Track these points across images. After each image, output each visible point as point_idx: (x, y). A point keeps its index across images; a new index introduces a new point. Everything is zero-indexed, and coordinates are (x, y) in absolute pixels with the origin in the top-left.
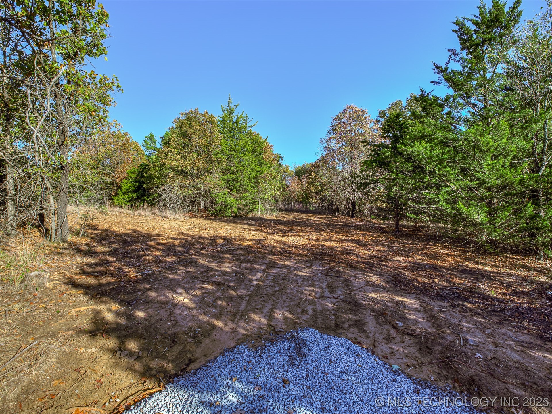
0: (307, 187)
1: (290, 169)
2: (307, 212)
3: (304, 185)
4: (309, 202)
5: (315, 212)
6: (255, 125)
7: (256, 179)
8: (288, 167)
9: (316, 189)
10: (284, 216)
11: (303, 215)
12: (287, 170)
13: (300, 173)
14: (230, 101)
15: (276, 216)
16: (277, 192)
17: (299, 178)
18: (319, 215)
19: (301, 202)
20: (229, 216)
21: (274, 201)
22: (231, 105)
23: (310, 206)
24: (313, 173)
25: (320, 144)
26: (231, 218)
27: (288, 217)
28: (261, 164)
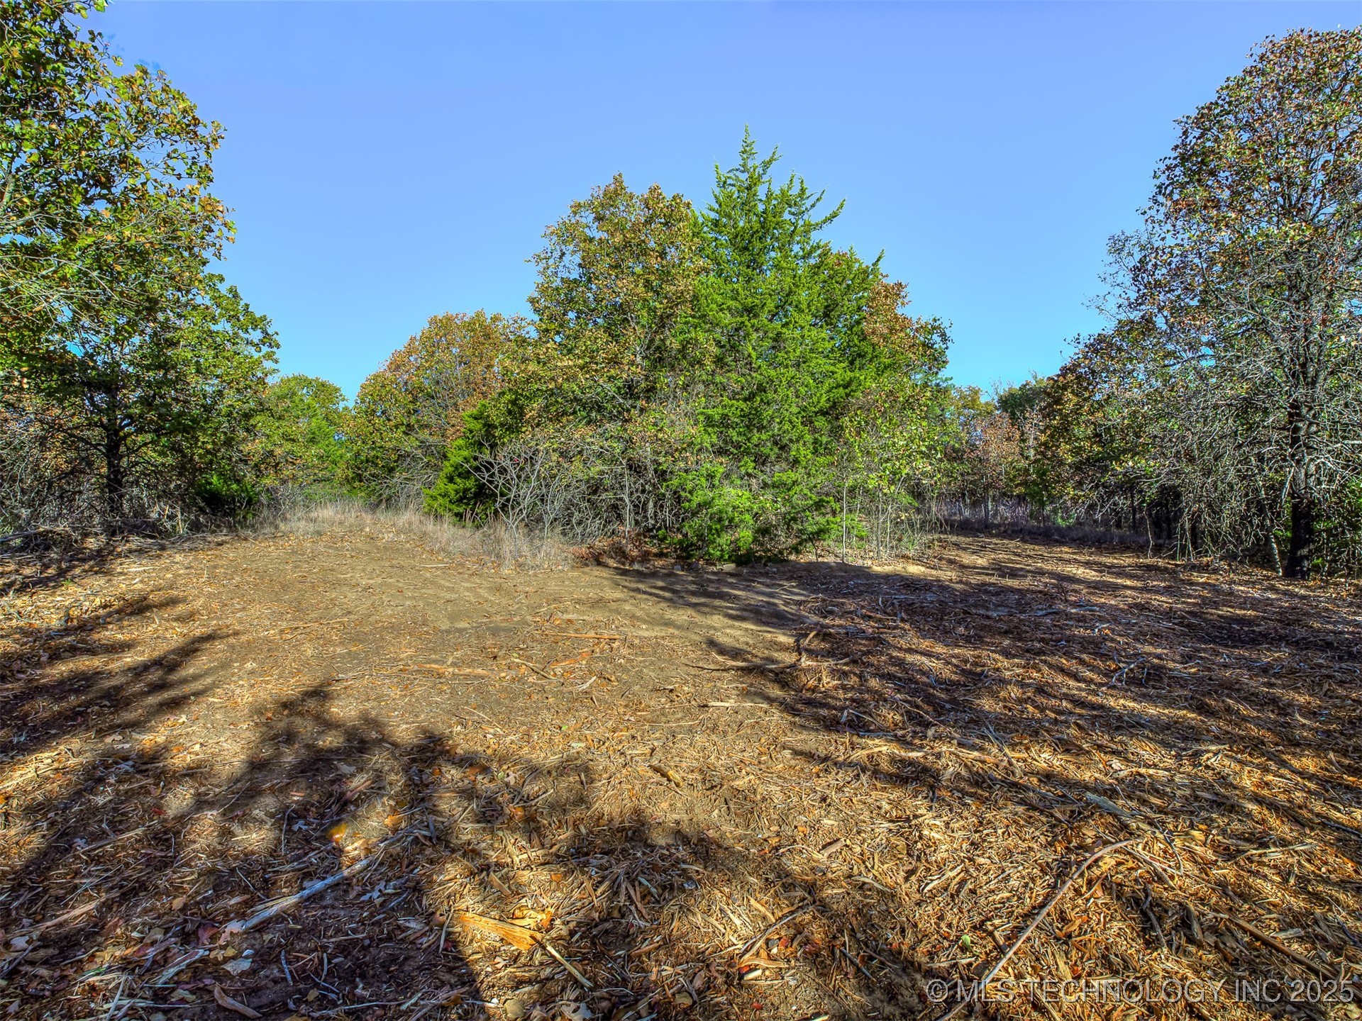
0: (1045, 444)
1: (983, 399)
2: (1047, 536)
3: (1031, 442)
4: (1052, 499)
5: (1079, 538)
6: (834, 215)
7: (834, 411)
8: (975, 392)
9: (1077, 451)
10: (952, 554)
11: (1030, 549)
12: (974, 401)
13: (1014, 404)
14: (746, 152)
15: (918, 560)
16: (922, 465)
17: (1013, 416)
18: (1100, 551)
19: (1021, 499)
20: (721, 558)
21: (906, 499)
22: (750, 164)
23: (1055, 511)
24: (1068, 395)
25: (1111, 258)
26: (728, 567)
27: (967, 559)
28: (855, 358)
